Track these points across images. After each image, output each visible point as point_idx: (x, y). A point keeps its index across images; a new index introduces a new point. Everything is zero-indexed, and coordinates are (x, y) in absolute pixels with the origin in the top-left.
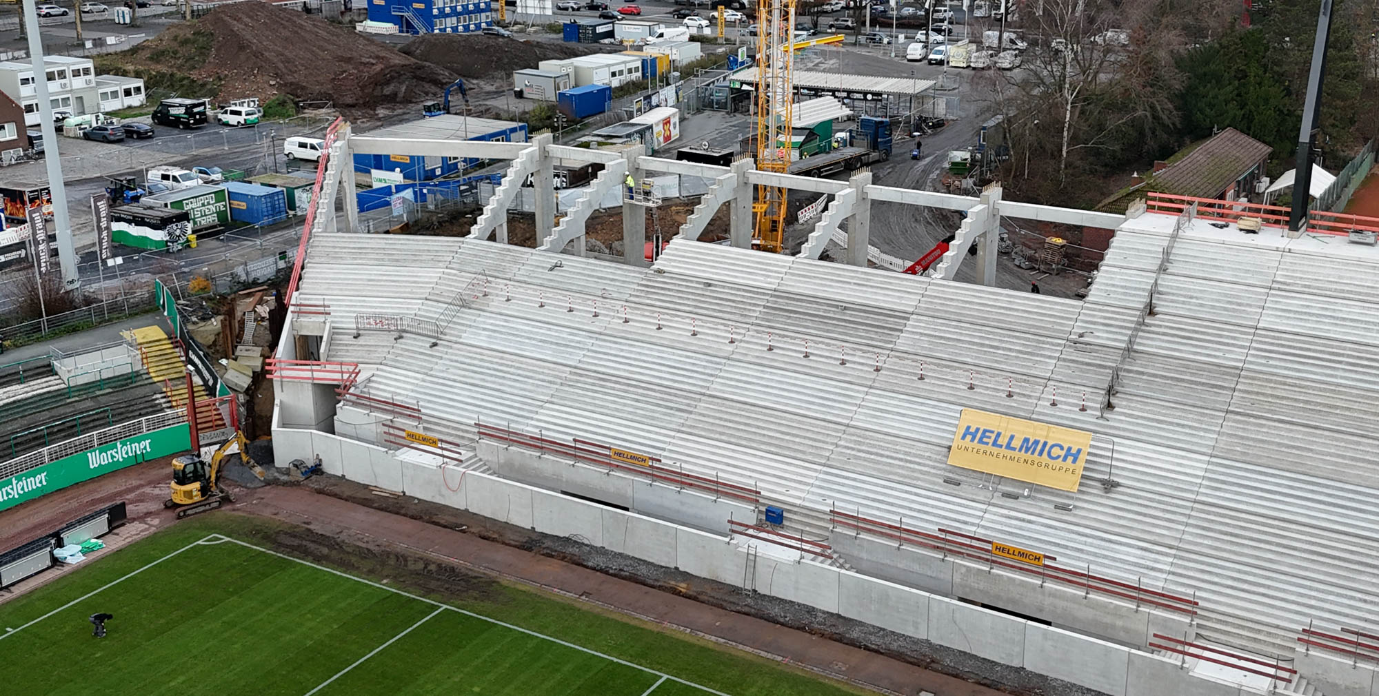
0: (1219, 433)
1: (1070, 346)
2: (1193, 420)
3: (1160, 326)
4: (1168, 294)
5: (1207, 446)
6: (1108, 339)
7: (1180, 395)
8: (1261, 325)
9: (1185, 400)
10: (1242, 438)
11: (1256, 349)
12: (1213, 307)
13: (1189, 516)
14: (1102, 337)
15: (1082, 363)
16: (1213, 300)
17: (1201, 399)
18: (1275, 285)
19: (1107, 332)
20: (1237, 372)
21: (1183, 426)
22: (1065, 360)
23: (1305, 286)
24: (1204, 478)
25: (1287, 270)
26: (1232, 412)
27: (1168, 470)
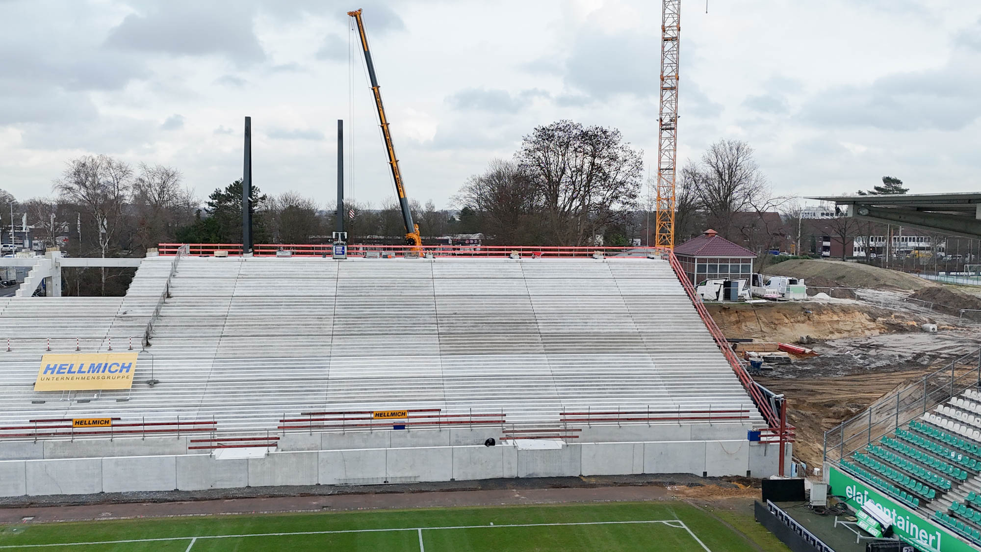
0: (218, 347)
1: (118, 320)
2: (201, 344)
3: (175, 302)
4: (178, 287)
5: (212, 354)
6: (143, 313)
7: (192, 333)
8: (235, 294)
9: (195, 335)
10: (232, 347)
11: (233, 306)
12: (206, 290)
13: (205, 389)
14: (139, 312)
15: (127, 327)
16: (205, 287)
17: (205, 333)
18: (240, 276)
19: (142, 309)
20: (225, 317)
21: (196, 347)
22: (115, 327)
23: (257, 275)
24: (212, 369)
25: (246, 269)
26: (224, 336)
27: (189, 369)
